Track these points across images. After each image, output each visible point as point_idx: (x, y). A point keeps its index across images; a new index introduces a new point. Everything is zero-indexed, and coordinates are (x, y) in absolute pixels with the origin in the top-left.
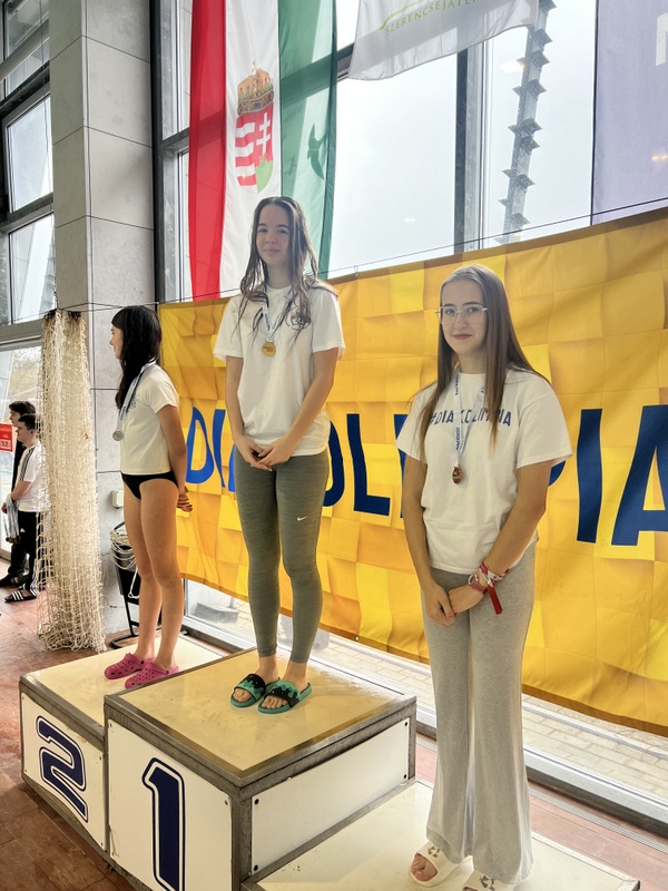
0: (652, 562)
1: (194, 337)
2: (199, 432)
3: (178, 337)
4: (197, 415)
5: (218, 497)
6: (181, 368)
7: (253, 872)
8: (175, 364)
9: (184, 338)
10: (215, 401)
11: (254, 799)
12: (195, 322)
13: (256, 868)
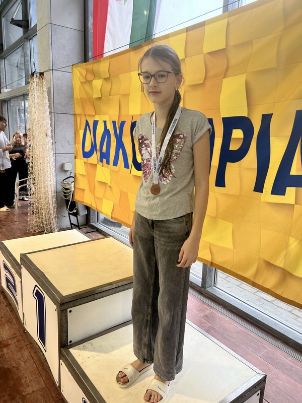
0: (293, 205)
1: (86, 82)
2: (88, 132)
3: (79, 82)
4: (87, 124)
5: (95, 165)
6: (81, 98)
7: (69, 344)
8: (79, 97)
9: (82, 83)
10: (94, 116)
11: (69, 310)
12: (86, 74)
13: (71, 342)
